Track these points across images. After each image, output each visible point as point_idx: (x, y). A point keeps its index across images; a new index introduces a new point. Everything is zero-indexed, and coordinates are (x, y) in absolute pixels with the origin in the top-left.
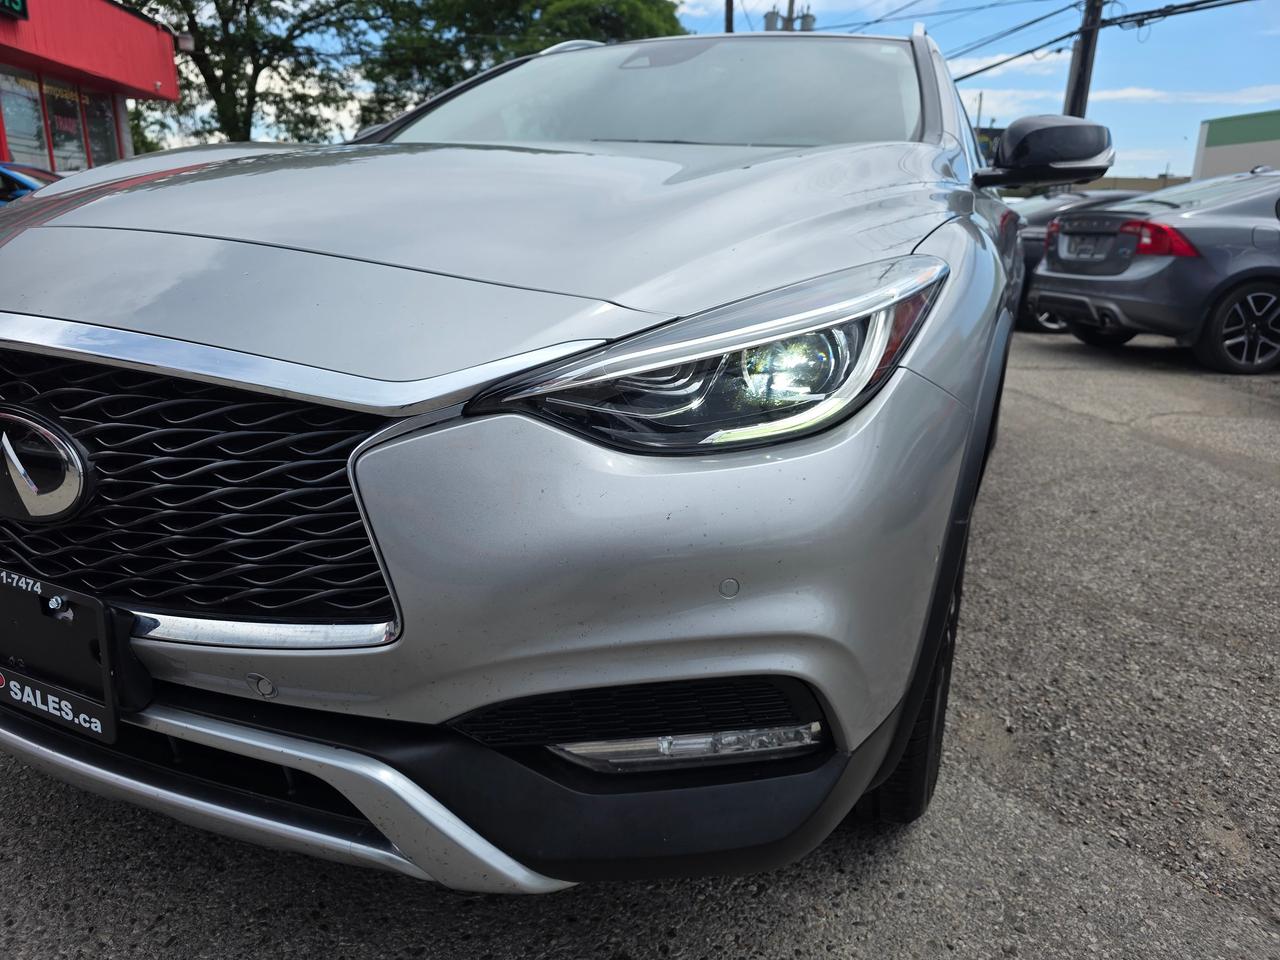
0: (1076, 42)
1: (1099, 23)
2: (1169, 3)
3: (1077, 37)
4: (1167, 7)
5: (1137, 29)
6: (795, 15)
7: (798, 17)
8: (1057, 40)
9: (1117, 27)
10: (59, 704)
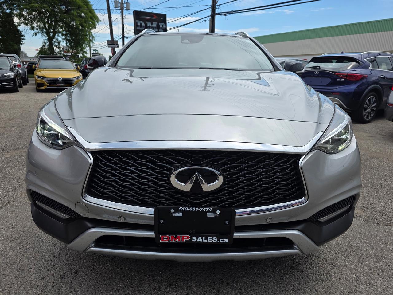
0: (210, 18)
1: (215, 14)
2: (232, 10)
3: (210, 17)
4: (232, 11)
5: (225, 16)
6: (124, 2)
7: (125, 3)
8: (205, 18)
9: (220, 15)
10: (212, 239)
